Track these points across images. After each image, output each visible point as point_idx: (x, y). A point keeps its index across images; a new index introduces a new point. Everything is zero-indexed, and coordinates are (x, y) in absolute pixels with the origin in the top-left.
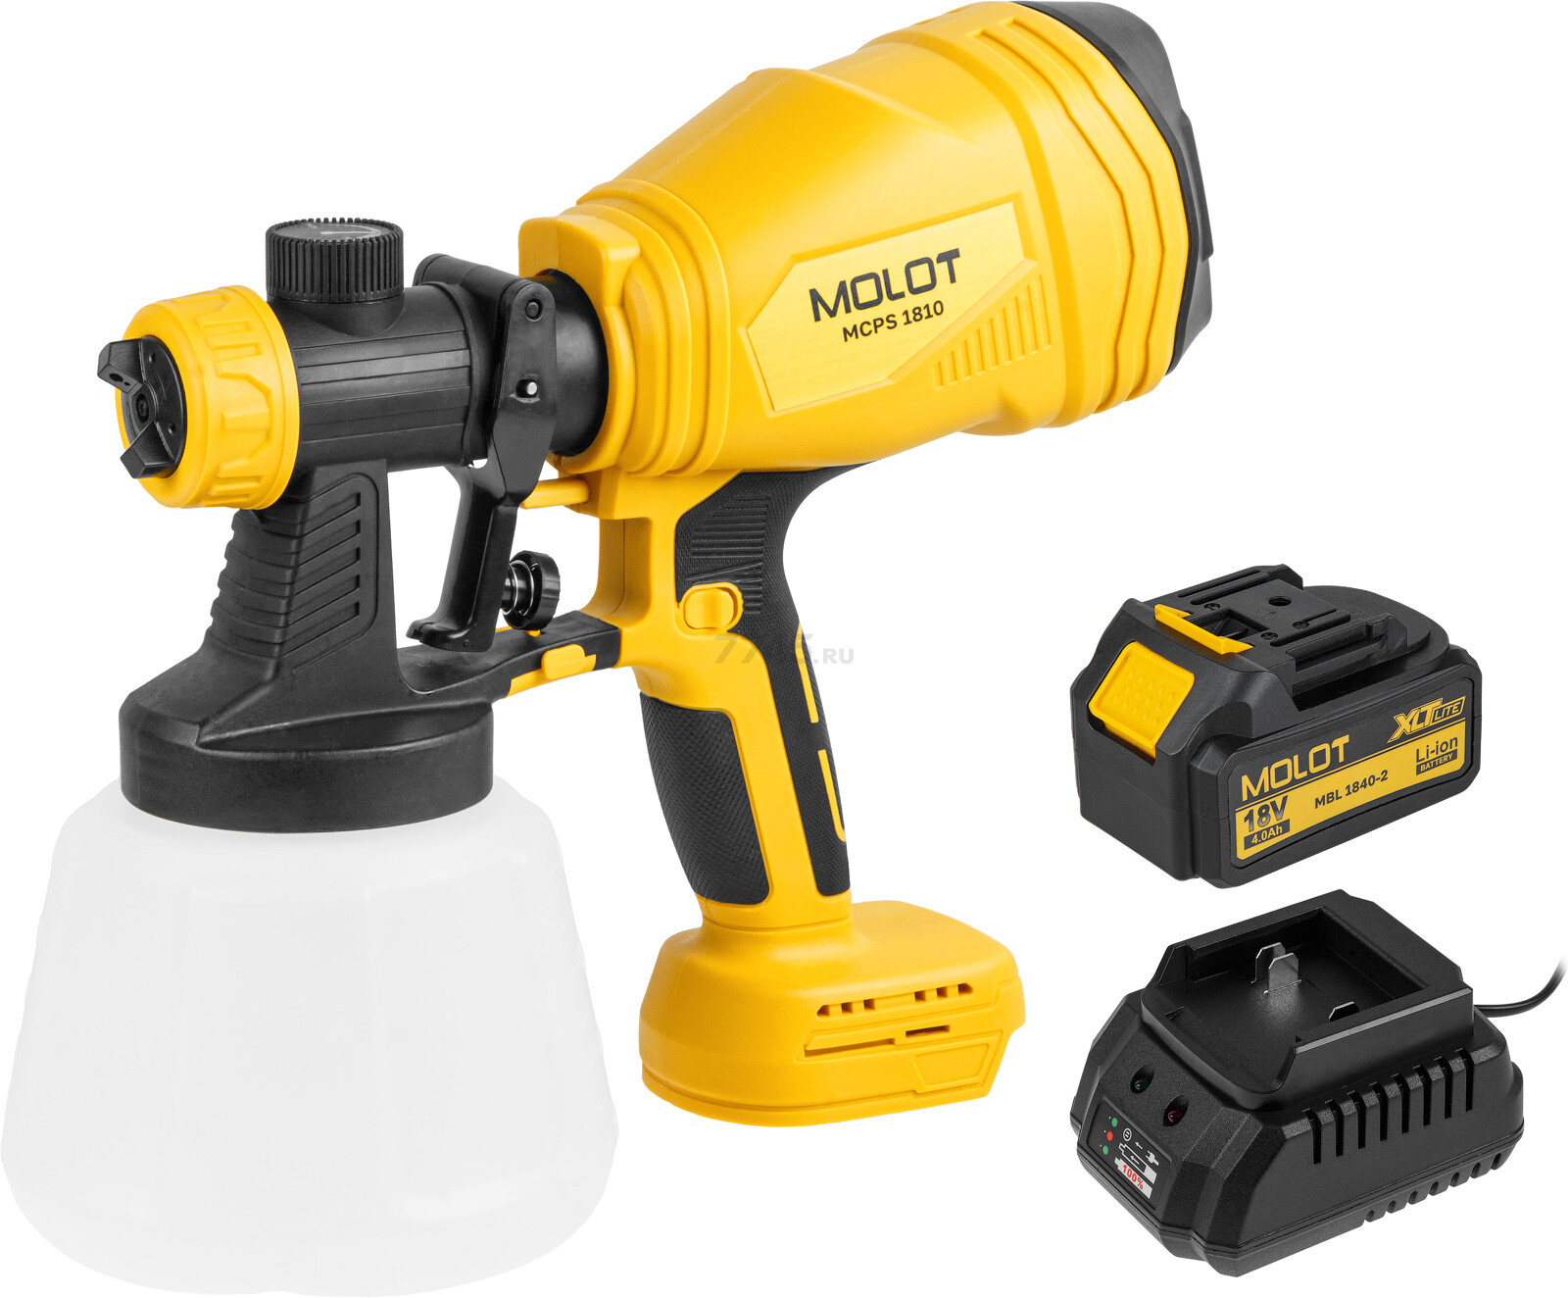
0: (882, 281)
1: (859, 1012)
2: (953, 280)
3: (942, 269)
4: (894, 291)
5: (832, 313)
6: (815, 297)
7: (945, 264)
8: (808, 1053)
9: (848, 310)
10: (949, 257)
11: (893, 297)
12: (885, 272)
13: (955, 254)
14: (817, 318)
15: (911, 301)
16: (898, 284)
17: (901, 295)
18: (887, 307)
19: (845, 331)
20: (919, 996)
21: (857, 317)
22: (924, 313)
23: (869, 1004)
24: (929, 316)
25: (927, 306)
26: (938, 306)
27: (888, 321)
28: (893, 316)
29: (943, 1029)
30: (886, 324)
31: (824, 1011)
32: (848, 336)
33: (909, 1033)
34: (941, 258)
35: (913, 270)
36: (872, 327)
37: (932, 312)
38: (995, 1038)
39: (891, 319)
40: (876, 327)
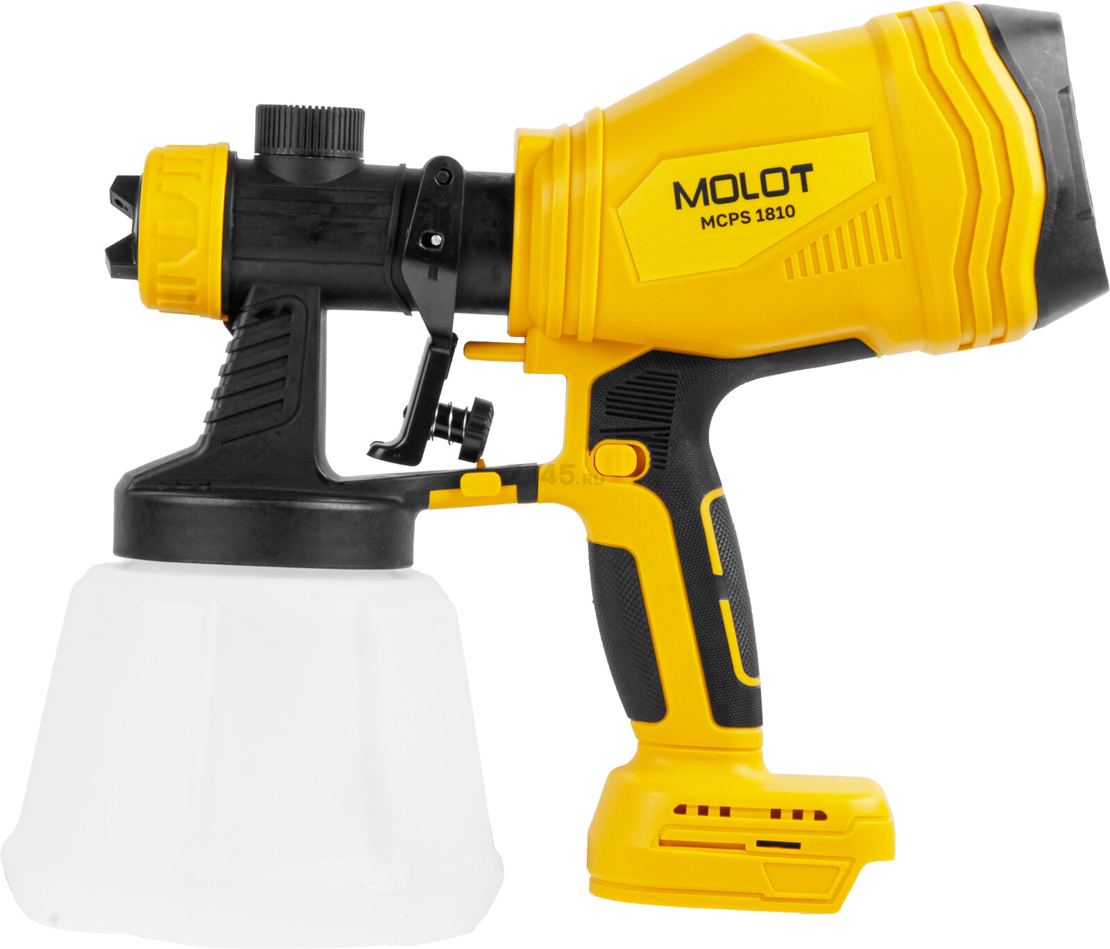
0: (739, 183)
1: (714, 817)
2: (805, 189)
3: (795, 179)
4: (750, 192)
5: (692, 204)
6: (678, 188)
7: (798, 176)
8: (662, 843)
9: (706, 203)
10: (803, 170)
11: (748, 197)
12: (742, 176)
13: (809, 167)
14: (679, 206)
15: (764, 203)
16: (754, 186)
17: (755, 196)
18: (741, 205)
19: (703, 220)
20: (776, 814)
21: (714, 210)
22: (777, 214)
23: (725, 812)
24: (781, 217)
25: (779, 209)
26: (790, 210)
27: (743, 216)
28: (748, 213)
29: (796, 846)
30: (740, 219)
31: (681, 810)
32: (705, 225)
33: (761, 844)
34: (795, 169)
35: (768, 177)
36: (727, 220)
37: (784, 214)
38: (847, 863)
39: (745, 214)
40: (731, 220)
